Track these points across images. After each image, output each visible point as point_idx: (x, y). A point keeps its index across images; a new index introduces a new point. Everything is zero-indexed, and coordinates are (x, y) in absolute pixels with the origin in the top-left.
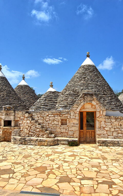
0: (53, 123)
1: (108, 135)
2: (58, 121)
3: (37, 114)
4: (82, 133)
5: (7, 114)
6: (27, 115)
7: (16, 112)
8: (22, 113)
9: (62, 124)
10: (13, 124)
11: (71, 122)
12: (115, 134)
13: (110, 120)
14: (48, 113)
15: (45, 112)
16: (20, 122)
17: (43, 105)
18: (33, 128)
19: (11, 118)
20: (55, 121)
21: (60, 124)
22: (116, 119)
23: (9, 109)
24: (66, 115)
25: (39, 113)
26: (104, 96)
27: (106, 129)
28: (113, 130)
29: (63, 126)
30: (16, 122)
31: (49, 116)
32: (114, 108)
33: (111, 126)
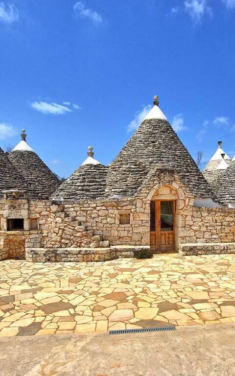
0: (105, 221)
1: (197, 238)
2: (115, 218)
3: (74, 205)
4: (153, 237)
5: (13, 207)
6: (54, 208)
7: (32, 202)
8: (44, 204)
9: (120, 223)
10: (26, 225)
11: (138, 219)
12: (207, 235)
13: (199, 213)
14: (94, 203)
15: (89, 202)
16: (41, 222)
17: (80, 190)
18: (68, 231)
19: (23, 214)
20: (109, 217)
21: (117, 222)
22: (209, 211)
24: (129, 207)
25: (77, 204)
26: (188, 174)
27: (194, 228)
28: (204, 229)
29: (123, 226)
30: (33, 221)
31: (98, 208)
32: (203, 195)
33: (201, 224)
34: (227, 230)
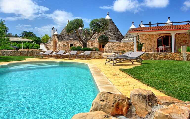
0: (88, 45)
4: (100, 49)
5: (71, 42)
7: (74, 41)
8: (77, 41)
9: (92, 46)
10: (73, 46)
11: (95, 45)
12: (111, 49)
13: (110, 43)
16: (76, 45)
19: (73, 43)
21: (91, 45)
22: (112, 43)
23: (72, 40)
24: (93, 42)
27: (108, 47)
28: (110, 47)
32: (113, 39)
33: (110, 46)
34: (116, 47)
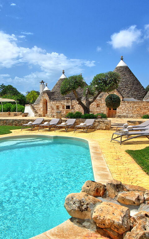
0: (92, 106)
1: (123, 112)
2: (95, 105)
4: (110, 112)
5: (67, 102)
7: (72, 101)
8: (75, 101)
9: (98, 107)
11: (102, 105)
12: (127, 112)
16: (74, 107)
19: (70, 104)
21: (96, 107)
22: (128, 103)
23: (68, 100)
24: (99, 102)
26: (125, 88)
27: (122, 109)
28: (126, 109)
30: (72, 106)
32: (129, 96)
33: (125, 107)
34: (135, 109)
